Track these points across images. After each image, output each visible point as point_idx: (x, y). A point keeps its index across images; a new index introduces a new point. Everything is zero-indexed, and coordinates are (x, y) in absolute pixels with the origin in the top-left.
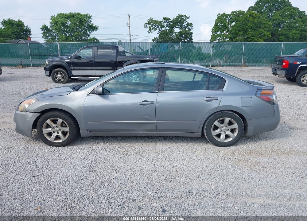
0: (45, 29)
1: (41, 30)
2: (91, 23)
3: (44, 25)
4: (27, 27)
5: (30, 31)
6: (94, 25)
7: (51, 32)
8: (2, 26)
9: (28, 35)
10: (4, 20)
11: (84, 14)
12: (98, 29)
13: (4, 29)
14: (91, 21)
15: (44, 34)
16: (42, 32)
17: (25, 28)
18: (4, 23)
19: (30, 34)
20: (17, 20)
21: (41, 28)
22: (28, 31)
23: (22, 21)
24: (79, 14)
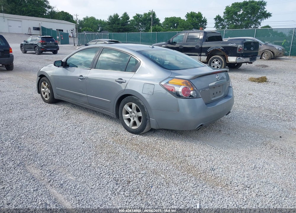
0: (218, 18)
1: (215, 20)
2: (265, 10)
3: (218, 15)
4: (204, 18)
5: (206, 22)
6: (267, 12)
7: (223, 22)
8: (186, 18)
9: (204, 25)
10: (188, 13)
11: (259, 2)
12: (271, 16)
13: (187, 20)
14: (264, 8)
15: (216, 24)
16: (215, 22)
17: (202, 19)
18: (187, 15)
19: (206, 25)
20: (197, 13)
21: (215, 19)
22: (205, 21)
23: (201, 13)
24: (253, 2)
